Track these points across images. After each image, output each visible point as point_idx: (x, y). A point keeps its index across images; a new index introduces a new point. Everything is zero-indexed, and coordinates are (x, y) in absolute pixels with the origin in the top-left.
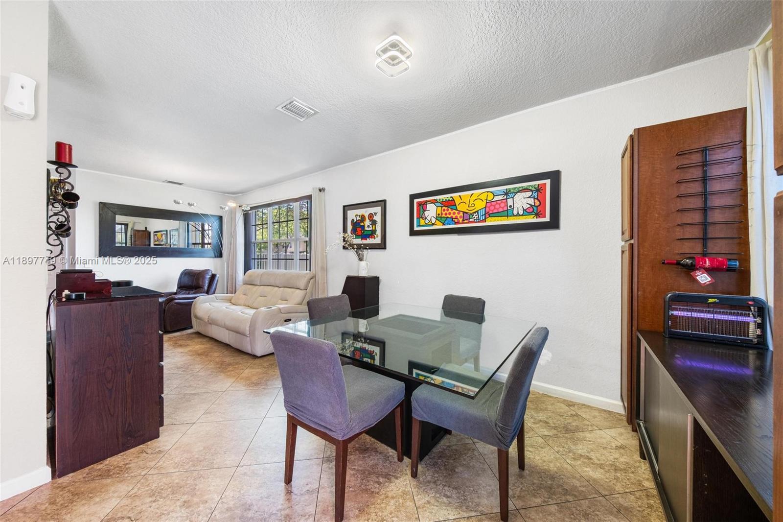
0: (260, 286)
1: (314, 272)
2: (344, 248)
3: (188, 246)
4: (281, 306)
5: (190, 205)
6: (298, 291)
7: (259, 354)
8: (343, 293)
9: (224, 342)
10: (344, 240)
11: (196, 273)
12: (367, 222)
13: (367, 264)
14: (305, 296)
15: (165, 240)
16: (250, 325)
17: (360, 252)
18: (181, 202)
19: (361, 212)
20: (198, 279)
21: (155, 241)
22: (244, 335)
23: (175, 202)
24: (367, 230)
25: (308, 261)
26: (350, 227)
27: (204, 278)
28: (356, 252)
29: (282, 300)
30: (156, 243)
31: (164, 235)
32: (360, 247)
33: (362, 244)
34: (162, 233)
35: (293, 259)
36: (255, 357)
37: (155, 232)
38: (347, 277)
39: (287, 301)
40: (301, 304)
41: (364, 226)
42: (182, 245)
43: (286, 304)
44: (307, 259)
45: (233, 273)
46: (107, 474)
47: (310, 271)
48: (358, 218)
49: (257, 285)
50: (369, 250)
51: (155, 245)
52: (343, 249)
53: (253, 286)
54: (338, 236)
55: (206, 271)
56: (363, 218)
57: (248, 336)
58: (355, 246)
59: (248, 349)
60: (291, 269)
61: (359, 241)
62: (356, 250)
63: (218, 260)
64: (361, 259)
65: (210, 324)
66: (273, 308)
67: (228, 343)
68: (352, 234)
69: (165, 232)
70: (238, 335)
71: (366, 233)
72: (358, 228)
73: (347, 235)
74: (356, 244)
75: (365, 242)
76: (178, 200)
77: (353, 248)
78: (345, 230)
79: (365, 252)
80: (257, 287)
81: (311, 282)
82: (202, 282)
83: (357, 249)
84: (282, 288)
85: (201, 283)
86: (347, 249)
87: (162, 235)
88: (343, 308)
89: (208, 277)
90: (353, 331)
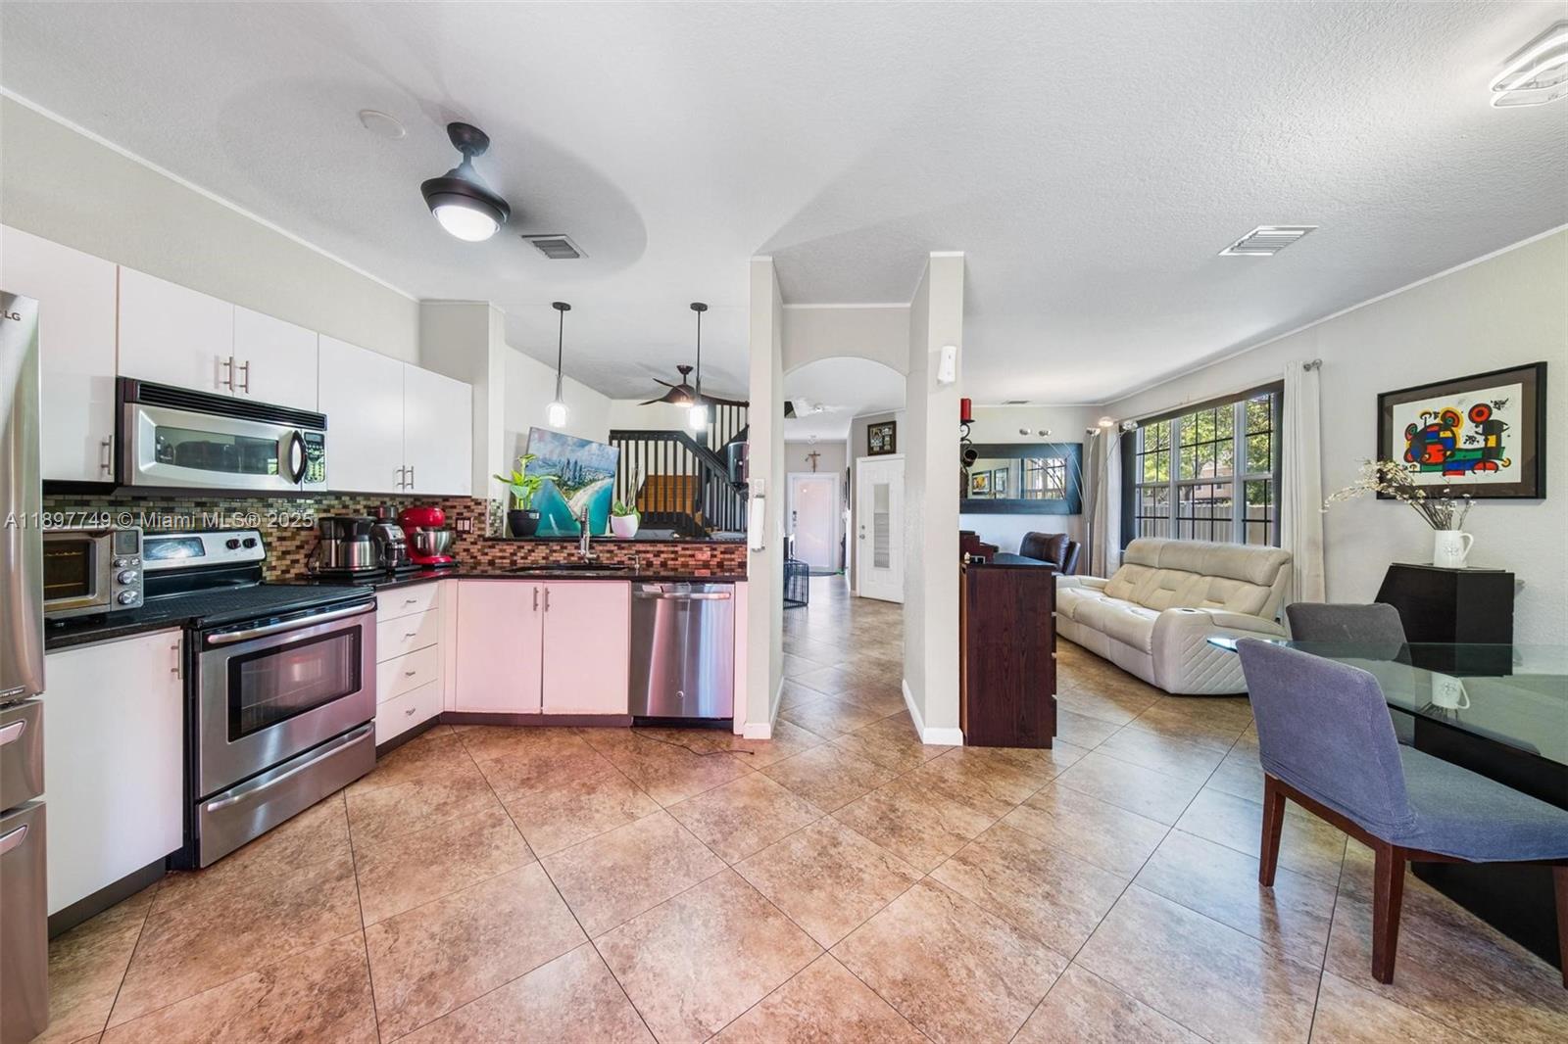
0: (1160, 569)
1: (1289, 551)
2: (1380, 495)
3: (1022, 496)
4: (1213, 612)
5: (1042, 434)
6: (1248, 587)
7: (1171, 688)
8: (1379, 600)
9: (1103, 656)
10: (1382, 479)
11: (1045, 539)
12: (1466, 429)
13: (1466, 539)
14: (1268, 597)
15: (987, 486)
16: (1153, 633)
17: (1438, 507)
18: (1029, 431)
19: (1440, 404)
20: (1049, 548)
21: (974, 488)
22: (1142, 650)
23: (1022, 432)
24: (1460, 450)
25: (1271, 526)
26: (1400, 445)
27: (1058, 547)
28: (1423, 506)
29: (1211, 601)
30: (976, 490)
31: (986, 479)
32: (1435, 493)
33: (1446, 486)
34: (984, 475)
35: (1230, 520)
36: (1162, 692)
37: (973, 475)
38: (1391, 567)
39: (1223, 603)
40: (1257, 613)
41: (1454, 439)
42: (1013, 494)
43: (1222, 609)
44: (1266, 521)
45: (1101, 541)
46: (1009, 761)
47: (1278, 544)
48: (1431, 421)
49: (1152, 567)
50: (1472, 502)
51: (974, 493)
52: (1378, 498)
53: (1146, 569)
54: (1363, 469)
55: (1061, 536)
56: (1450, 419)
57: (1150, 652)
58: (1422, 493)
59: (1149, 675)
60: (1227, 540)
61: (1435, 478)
62: (1422, 501)
63: (1074, 519)
64: (1440, 525)
65: (1077, 622)
66: (1197, 612)
67: (1110, 659)
68: (1406, 460)
69: (988, 475)
70: (1128, 647)
71: (1459, 456)
72: (1430, 445)
73: (1390, 465)
74: (1420, 487)
75: (1455, 479)
76: (1025, 429)
77: (1414, 497)
78: (1383, 452)
79: (1457, 507)
80: (1154, 570)
81: (1280, 572)
82: (1056, 554)
83: (1425, 498)
84: (1209, 579)
85: (1054, 556)
86: (1394, 498)
87: (983, 479)
88: (1383, 634)
89: (1064, 545)
90: (1414, 704)
